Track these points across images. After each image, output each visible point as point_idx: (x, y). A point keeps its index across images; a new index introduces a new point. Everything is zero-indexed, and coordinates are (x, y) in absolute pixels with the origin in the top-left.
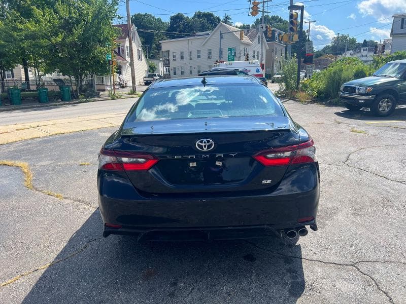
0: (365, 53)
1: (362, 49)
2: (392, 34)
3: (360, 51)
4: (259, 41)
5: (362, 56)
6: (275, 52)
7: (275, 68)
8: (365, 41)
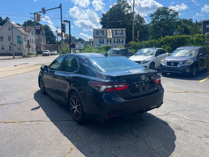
0: (80, 44)
1: (79, 42)
2: (94, 37)
3: (78, 43)
4: (32, 34)
5: (79, 45)
6: (41, 40)
7: (42, 48)
8: (80, 38)
